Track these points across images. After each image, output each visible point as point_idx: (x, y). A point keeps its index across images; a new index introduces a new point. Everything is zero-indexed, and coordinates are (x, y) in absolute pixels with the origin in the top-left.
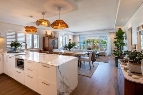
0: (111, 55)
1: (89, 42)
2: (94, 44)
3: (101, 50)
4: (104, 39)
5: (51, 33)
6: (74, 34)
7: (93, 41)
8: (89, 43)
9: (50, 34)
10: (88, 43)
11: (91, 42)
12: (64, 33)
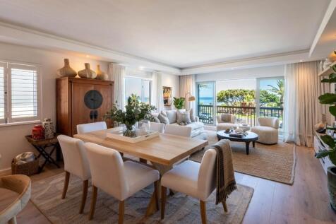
0: (298, 143)
1: (232, 96)
2: (245, 101)
3: (263, 123)
4: (272, 88)
5: (87, 65)
6: (178, 72)
7: (242, 94)
8: (230, 100)
9: (84, 68)
10: (228, 98)
11: (237, 96)
12: (142, 68)
